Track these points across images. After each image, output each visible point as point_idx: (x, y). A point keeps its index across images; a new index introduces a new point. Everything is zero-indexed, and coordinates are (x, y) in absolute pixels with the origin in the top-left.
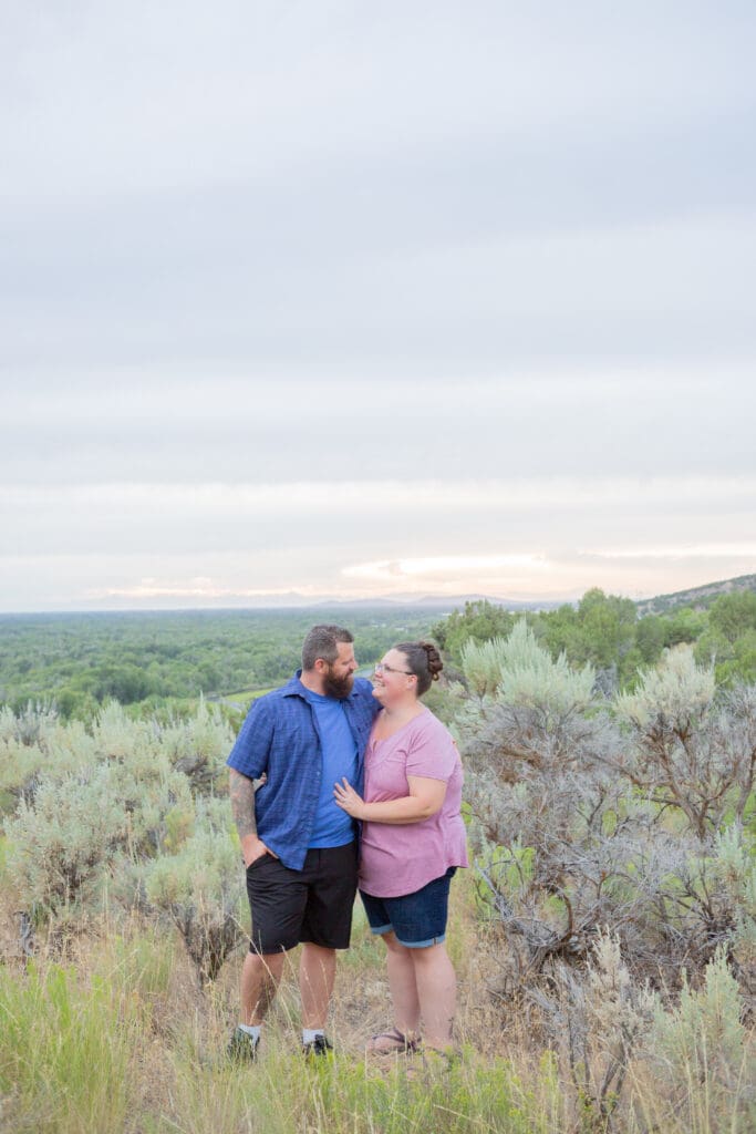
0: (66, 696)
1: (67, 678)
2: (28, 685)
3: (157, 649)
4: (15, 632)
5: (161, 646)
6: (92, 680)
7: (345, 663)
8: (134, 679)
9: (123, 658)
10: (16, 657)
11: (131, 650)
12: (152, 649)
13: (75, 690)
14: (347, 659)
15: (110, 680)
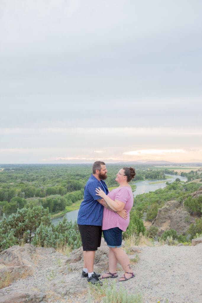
0: (60, 188)
1: (58, 183)
2: (48, 185)
3: (79, 175)
4: (37, 169)
5: (80, 174)
6: (65, 184)
7: (104, 170)
8: (76, 184)
9: (71, 178)
10: (41, 177)
11: (72, 175)
12: (77, 175)
13: (62, 187)
14: (104, 169)
15: (70, 184)
